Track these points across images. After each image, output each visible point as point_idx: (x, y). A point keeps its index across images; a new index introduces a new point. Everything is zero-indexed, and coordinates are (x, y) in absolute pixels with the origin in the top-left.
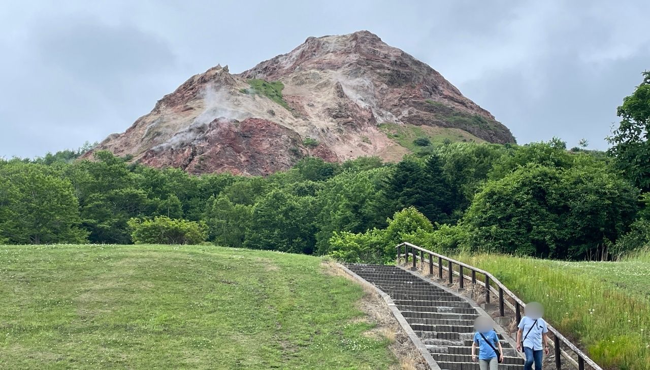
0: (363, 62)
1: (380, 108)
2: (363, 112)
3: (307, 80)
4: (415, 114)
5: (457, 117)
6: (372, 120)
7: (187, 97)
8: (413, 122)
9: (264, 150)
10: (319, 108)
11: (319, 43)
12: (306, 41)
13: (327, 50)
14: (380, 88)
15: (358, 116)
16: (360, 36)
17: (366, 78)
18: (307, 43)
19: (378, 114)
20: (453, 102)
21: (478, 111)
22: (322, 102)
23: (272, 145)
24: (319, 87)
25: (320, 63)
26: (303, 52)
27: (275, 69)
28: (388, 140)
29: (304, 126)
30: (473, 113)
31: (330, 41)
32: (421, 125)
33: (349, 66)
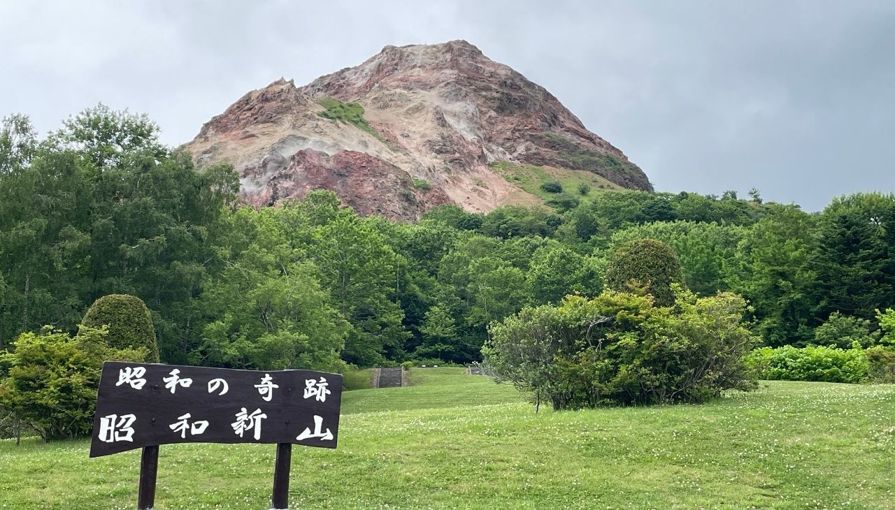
0: (463, 81)
1: (489, 141)
2: (470, 147)
3: (392, 103)
4: (534, 151)
5: (586, 157)
6: (482, 157)
7: (243, 119)
8: (532, 161)
9: (366, 193)
10: (417, 140)
11: (402, 53)
12: (383, 51)
13: (414, 64)
14: (488, 116)
15: (465, 151)
16: (456, 47)
17: (468, 102)
18: (385, 53)
19: (488, 150)
20: (578, 136)
21: (608, 149)
22: (420, 132)
23: (377, 186)
24: (410, 112)
25: (406, 81)
26: (380, 65)
27: (342, 86)
28: (508, 184)
29: (406, 163)
30: (602, 151)
31: (416, 53)
32: (542, 165)
33: (446, 86)
